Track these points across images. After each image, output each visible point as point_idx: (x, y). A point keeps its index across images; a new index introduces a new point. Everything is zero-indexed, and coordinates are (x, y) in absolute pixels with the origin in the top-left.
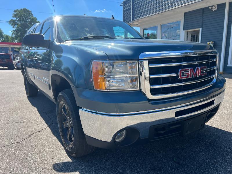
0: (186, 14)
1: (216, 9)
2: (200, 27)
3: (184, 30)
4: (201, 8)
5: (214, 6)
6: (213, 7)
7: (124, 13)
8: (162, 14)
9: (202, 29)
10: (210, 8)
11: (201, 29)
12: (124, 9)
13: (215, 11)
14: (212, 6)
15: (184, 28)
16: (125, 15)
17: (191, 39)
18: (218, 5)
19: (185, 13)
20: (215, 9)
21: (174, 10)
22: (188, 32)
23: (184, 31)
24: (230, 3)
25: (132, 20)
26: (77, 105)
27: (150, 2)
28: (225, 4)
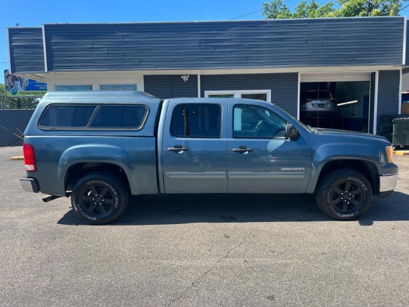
1: (187, 79)
4: (169, 75)
5: (186, 75)
10: (182, 77)
18: (191, 76)
19: (145, 77)
24: (201, 76)
25: (44, 68)
26: (380, 174)
27: (93, 48)
28: (196, 76)
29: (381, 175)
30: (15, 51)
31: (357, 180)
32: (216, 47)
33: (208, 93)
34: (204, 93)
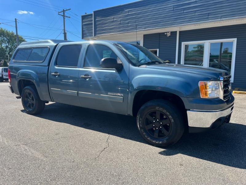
0: (145, 36)
1: (170, 35)
2: (158, 48)
4: (158, 33)
5: (168, 32)
9: (159, 50)
10: (166, 34)
11: (158, 50)
14: (166, 32)
18: (172, 32)
24: (180, 32)
25: (93, 35)
26: (186, 108)
27: (113, 21)
28: (176, 32)
29: (189, 110)
30: (84, 27)
31: (165, 111)
32: (184, 9)
33: (184, 44)
34: (181, 44)
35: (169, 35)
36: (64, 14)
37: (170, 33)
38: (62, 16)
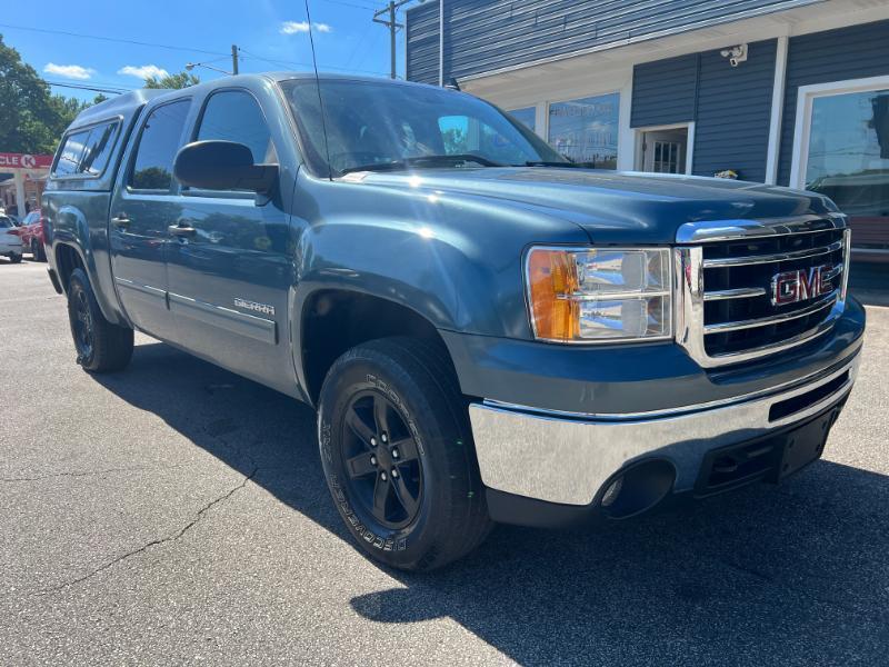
0: (639, 71)
1: (745, 58)
2: (690, 120)
3: (632, 126)
4: (695, 54)
5: (738, 46)
6: (736, 53)
7: (408, 55)
8: (557, 65)
9: (696, 128)
10: (725, 54)
11: (691, 126)
12: (408, 39)
13: (741, 64)
14: (731, 48)
15: (632, 120)
16: (412, 63)
17: (657, 159)
18: (752, 46)
19: (637, 69)
20: (740, 60)
21: (603, 54)
22: (644, 133)
23: (633, 130)
28: (773, 43)
29: (479, 400)
33: (808, 95)
34: (795, 95)
35: (739, 57)
36: (393, 16)
37: (745, 48)
38: (387, 24)
